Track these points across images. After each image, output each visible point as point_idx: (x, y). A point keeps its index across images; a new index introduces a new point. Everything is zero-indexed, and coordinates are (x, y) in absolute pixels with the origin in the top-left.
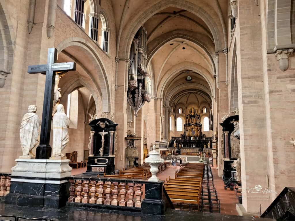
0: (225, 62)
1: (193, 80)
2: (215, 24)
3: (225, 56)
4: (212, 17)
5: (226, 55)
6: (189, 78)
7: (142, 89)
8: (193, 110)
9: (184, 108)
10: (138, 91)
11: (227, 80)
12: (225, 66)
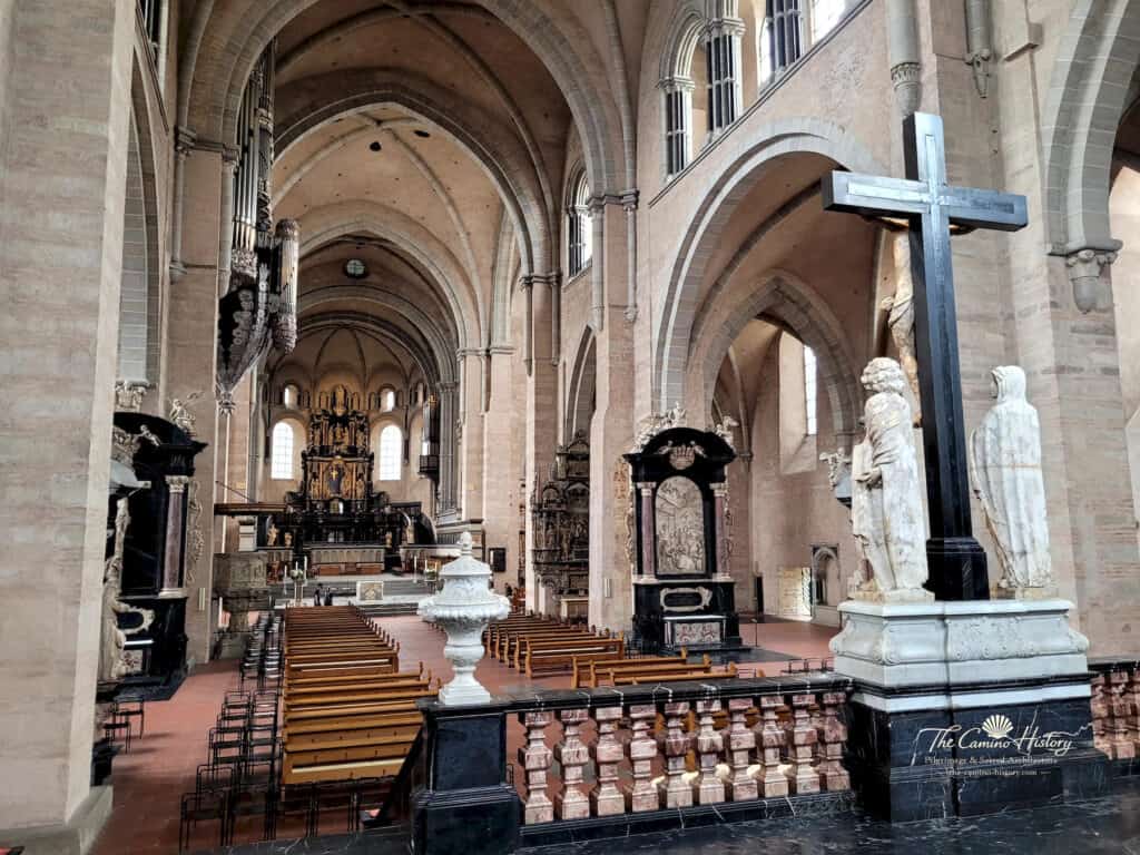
0: (626, 237)
1: (374, 278)
2: (593, 92)
3: (627, 219)
4: (583, 67)
5: (630, 213)
6: (355, 267)
7: (267, 292)
8: (340, 395)
9: (306, 385)
10: (251, 297)
11: (631, 302)
12: (625, 253)
